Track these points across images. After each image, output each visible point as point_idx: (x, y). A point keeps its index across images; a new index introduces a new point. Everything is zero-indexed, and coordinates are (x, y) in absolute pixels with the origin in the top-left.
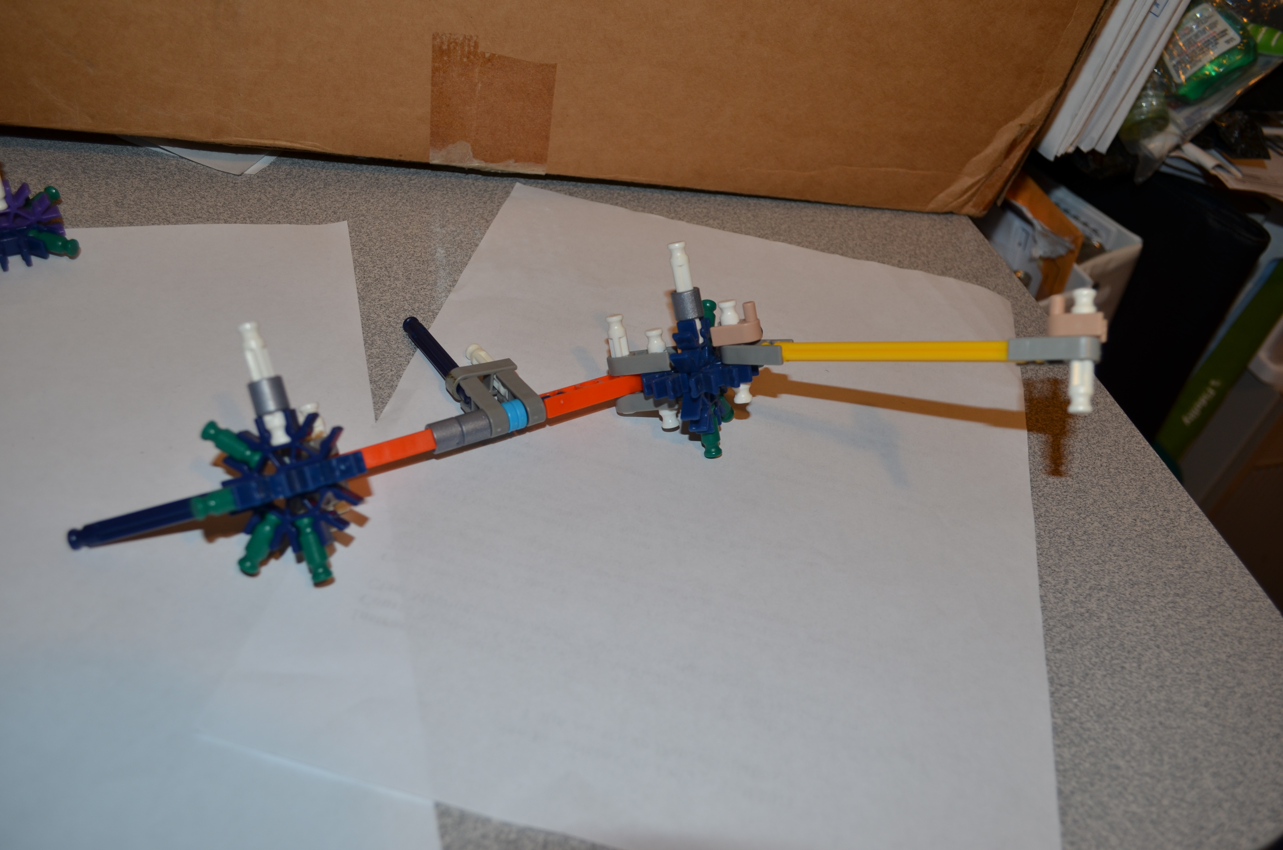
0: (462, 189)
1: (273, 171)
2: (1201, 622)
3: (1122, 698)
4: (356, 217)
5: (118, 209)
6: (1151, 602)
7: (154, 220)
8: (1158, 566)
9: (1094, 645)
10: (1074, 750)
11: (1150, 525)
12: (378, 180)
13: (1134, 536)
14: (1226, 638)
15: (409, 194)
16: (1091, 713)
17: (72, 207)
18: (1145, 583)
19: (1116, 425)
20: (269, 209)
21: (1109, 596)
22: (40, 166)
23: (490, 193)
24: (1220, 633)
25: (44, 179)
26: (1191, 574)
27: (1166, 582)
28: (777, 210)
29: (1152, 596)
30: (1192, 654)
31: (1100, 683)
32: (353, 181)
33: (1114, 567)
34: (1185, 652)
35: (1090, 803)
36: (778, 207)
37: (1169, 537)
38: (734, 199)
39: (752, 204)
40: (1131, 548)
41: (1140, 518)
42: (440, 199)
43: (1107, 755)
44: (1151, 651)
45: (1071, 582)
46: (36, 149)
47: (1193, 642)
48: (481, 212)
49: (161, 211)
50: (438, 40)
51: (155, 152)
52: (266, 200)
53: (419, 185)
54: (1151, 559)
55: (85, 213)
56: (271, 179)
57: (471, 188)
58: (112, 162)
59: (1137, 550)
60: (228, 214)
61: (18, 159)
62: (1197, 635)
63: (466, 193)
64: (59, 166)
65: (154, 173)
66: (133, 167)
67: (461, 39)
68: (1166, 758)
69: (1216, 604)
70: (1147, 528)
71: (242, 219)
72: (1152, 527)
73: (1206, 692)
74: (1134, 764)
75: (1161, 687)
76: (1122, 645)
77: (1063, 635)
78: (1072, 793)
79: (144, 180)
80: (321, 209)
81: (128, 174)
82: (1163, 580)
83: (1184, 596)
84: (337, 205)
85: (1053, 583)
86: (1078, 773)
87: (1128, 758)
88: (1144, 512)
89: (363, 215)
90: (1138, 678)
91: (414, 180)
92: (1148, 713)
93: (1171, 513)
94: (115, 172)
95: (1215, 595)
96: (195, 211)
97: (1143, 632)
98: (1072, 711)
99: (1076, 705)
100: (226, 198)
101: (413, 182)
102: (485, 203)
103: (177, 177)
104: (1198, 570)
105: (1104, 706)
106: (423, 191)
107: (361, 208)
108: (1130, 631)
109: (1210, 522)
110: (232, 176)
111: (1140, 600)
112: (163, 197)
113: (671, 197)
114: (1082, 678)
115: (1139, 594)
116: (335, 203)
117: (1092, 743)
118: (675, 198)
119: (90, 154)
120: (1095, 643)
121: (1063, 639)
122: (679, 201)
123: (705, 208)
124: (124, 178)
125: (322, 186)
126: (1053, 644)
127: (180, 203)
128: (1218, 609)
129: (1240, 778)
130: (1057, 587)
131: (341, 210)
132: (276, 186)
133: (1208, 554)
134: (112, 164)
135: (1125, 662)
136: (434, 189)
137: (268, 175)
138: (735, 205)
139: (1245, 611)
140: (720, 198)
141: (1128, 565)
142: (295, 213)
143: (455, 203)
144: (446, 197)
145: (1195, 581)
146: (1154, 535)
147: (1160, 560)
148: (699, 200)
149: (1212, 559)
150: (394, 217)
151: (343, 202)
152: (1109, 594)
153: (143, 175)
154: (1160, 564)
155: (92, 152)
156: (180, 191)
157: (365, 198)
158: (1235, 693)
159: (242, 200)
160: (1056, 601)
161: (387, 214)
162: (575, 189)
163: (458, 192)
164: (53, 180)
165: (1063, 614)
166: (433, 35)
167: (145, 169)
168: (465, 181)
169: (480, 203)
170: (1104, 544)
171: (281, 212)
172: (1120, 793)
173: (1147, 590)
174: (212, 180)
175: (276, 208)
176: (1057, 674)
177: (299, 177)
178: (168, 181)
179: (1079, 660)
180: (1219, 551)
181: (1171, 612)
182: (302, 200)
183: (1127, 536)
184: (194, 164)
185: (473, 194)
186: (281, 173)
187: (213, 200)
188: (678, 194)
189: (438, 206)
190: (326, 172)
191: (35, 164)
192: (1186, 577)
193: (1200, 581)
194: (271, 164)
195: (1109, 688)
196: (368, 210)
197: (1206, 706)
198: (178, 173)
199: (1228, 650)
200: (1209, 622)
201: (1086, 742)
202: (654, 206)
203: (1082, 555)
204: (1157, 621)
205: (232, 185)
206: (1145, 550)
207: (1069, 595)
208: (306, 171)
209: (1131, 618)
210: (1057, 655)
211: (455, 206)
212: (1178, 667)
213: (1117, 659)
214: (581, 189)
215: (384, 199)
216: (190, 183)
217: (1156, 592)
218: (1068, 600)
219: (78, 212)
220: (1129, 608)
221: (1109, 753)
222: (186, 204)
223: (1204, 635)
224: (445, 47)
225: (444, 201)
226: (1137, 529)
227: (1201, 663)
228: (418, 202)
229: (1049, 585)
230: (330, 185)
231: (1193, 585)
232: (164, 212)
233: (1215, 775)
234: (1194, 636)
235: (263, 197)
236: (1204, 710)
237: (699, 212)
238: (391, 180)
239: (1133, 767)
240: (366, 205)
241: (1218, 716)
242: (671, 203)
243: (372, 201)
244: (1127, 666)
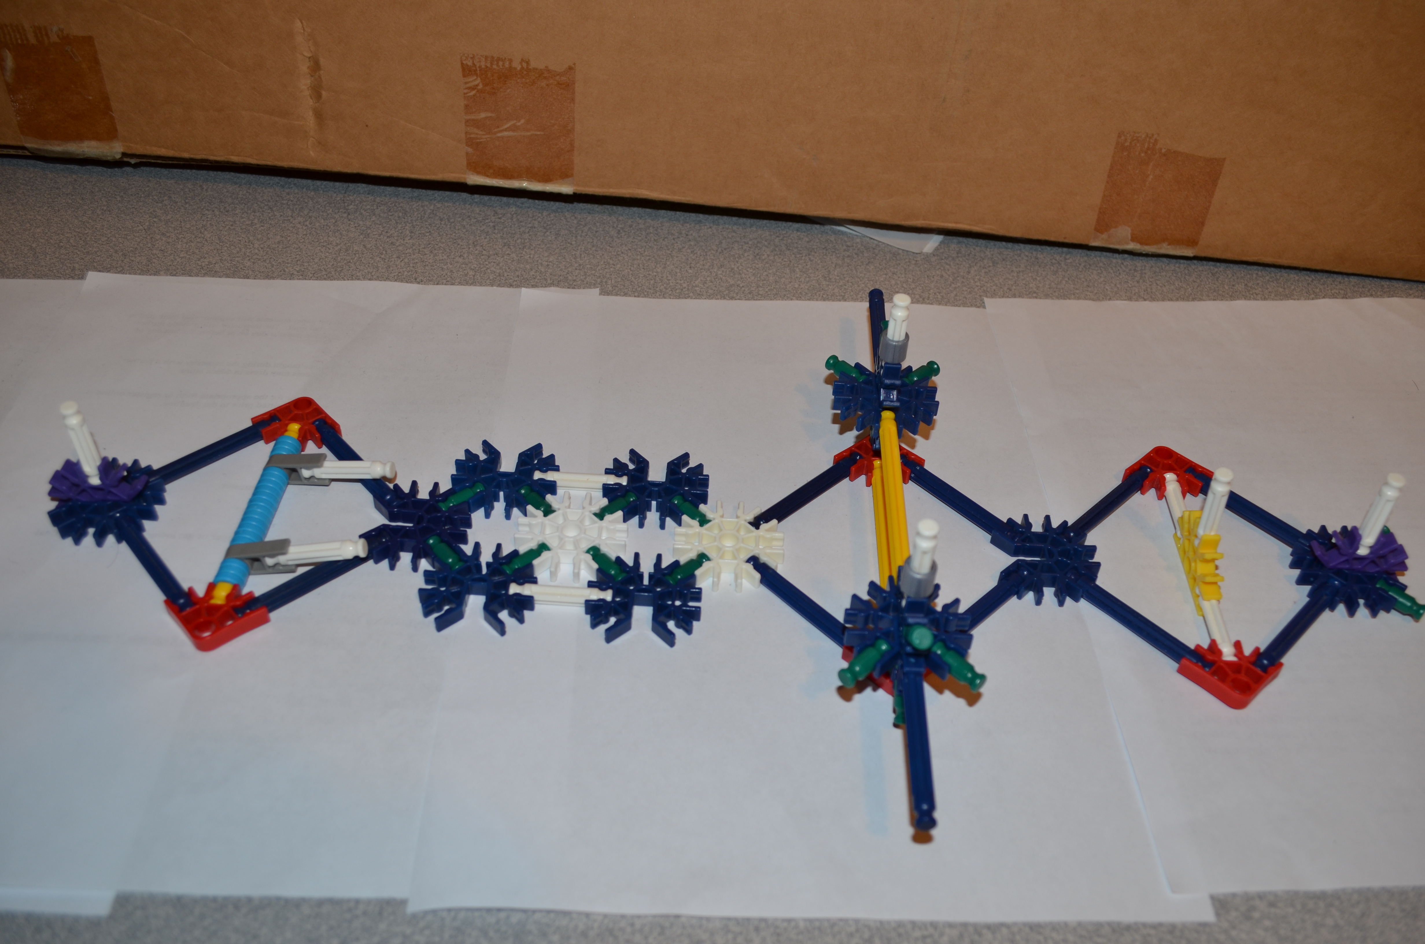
0: (1114, 268)
1: (944, 249)
4: (1029, 294)
5: (827, 283)
7: (861, 293)
12: (1037, 259)
15: (1068, 272)
17: (790, 280)
20: (953, 286)
22: (750, 243)
23: (1140, 272)
25: (758, 254)
28: (1411, 292)
32: (1016, 260)
36: (1411, 289)
38: (1368, 281)
39: (1386, 286)
42: (1097, 278)
46: (741, 228)
48: (1137, 291)
49: (863, 285)
50: (1123, 138)
51: (839, 231)
52: (947, 276)
53: (1074, 264)
55: (802, 286)
56: (945, 258)
57: (1121, 268)
58: (807, 239)
60: (920, 289)
61: (730, 236)
63: (1118, 272)
64: (766, 243)
65: (845, 250)
66: (827, 245)
67: (1143, 136)
71: (933, 294)
79: (839, 257)
80: (997, 286)
81: (824, 251)
84: (1010, 282)
89: (1035, 292)
91: (1069, 259)
94: (813, 249)
96: (891, 286)
100: (914, 274)
101: (1068, 261)
102: (1138, 282)
103: (866, 255)
106: (1080, 270)
107: (1031, 285)
110: (912, 254)
112: (860, 273)
113: (1307, 278)
116: (1007, 280)
118: (1310, 279)
119: (787, 232)
122: (1315, 282)
123: (1342, 289)
124: (822, 254)
125: (991, 264)
127: (877, 278)
131: (1014, 287)
132: (952, 264)
134: (808, 242)
136: (1089, 268)
137: (942, 253)
138: (1369, 287)
140: (1353, 280)
142: (976, 289)
143: (1111, 282)
144: (1102, 276)
148: (1334, 281)
150: (1062, 294)
151: (1014, 280)
153: (837, 252)
155: (788, 230)
156: (872, 267)
157: (1032, 277)
159: (928, 277)
161: (1055, 292)
162: (1216, 270)
163: (1112, 271)
164: (766, 256)
166: (1119, 133)
167: (837, 247)
168: (1114, 261)
169: (1133, 282)
171: (964, 288)
174: (896, 257)
175: (959, 284)
177: (969, 255)
178: (860, 258)
182: (978, 277)
184: (876, 242)
185: (1125, 273)
186: (952, 252)
187: (903, 276)
188: (1313, 275)
189: (1098, 284)
190: (990, 251)
191: (746, 241)
194: (941, 242)
196: (1038, 287)
198: (865, 251)
202: (1293, 287)
205: (914, 262)
208: (972, 250)
211: (1112, 285)
214: (1221, 269)
215: (1049, 277)
216: (878, 259)
219: (797, 286)
222: (882, 279)
224: (1127, 144)
225: (1102, 279)
228: (1079, 281)
230: (997, 263)
232: (866, 286)
235: (945, 275)
237: (1336, 293)
238: (1049, 259)
240: (1034, 283)
242: (1308, 284)
243: (1038, 279)
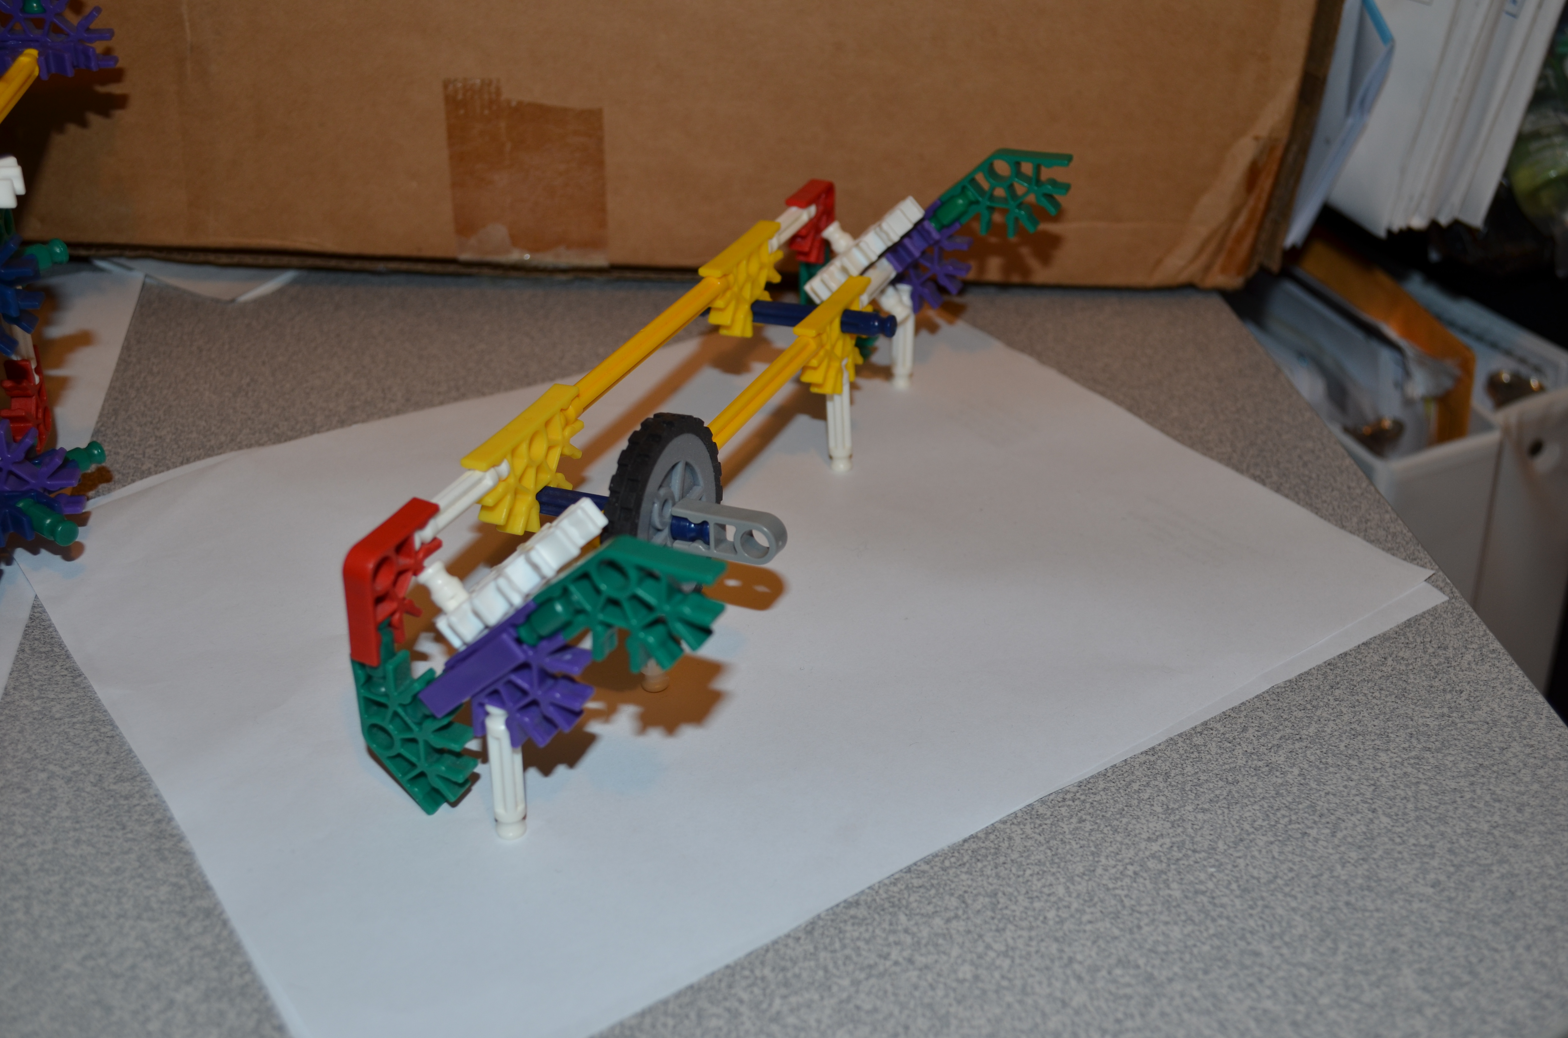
2: (1459, 783)
3: (1291, 870)
6: (1379, 756)
8: (1406, 713)
9: (1266, 805)
10: (1189, 928)
11: (1407, 665)
13: (1377, 677)
14: (1497, 805)
16: (1234, 886)
18: (1376, 734)
19: (1389, 545)
21: (1312, 748)
24: (1488, 798)
26: (1459, 725)
27: (1414, 733)
29: (1383, 750)
30: (1429, 821)
31: (1260, 851)
33: (1331, 714)
34: (1418, 819)
35: (1196, 994)
37: (1437, 680)
40: (1366, 692)
41: (1394, 656)
43: (1243, 938)
44: (1359, 816)
45: (1251, 730)
47: (1436, 807)
50: (451, 88)
54: (1396, 706)
59: (1377, 694)
62: (1446, 798)
68: (1343, 947)
69: (1492, 762)
70: (1403, 667)
72: (1411, 667)
73: (1440, 869)
74: (1285, 951)
75: (1363, 859)
76: (1313, 807)
77: (1217, 792)
78: (1170, 980)
82: (1409, 731)
83: (1438, 750)
84: (344, 328)
85: (1222, 730)
86: (1187, 957)
87: (1277, 943)
88: (1403, 650)
90: (1326, 848)
92: (1330, 890)
93: (1451, 650)
95: (1494, 751)
97: (1354, 792)
98: (1201, 882)
99: (1212, 875)
100: (208, 324)
103: (154, 305)
104: (1474, 719)
105: (1258, 879)
108: (1331, 791)
109: (1513, 662)
110: (223, 302)
111: (1360, 754)
114: (1231, 844)
115: (1362, 747)
117: (1224, 922)
120: (1267, 803)
121: (1217, 796)
126: (1197, 802)
127: (150, 330)
128: (1495, 768)
129: (1466, 978)
130: (1227, 736)
132: (274, 311)
133: (1497, 700)
135: (1312, 828)
139: (1541, 772)
141: (1355, 712)
142: (287, 338)
143: (497, 321)
145: (1464, 733)
146: (1412, 676)
147: (1413, 707)
149: (1504, 707)
150: (412, 338)
151: (353, 325)
152: (1312, 746)
154: (1410, 712)
156: (153, 318)
157: (382, 320)
158: (1491, 872)
159: (227, 326)
160: (1219, 751)
165: (1227, 766)
166: (444, 83)
170: (1321, 687)
171: (271, 337)
172: (1251, 985)
173: (1377, 742)
174: (196, 307)
176: (1192, 838)
179: (1234, 823)
180: (1519, 698)
181: (1409, 770)
183: (1364, 677)
187: (191, 327)
189: (474, 325)
192: (1450, 729)
193: (1473, 733)
195: (1273, 858)
197: (1433, 886)
198: (156, 301)
199: (1496, 818)
200: (1472, 784)
201: (1214, 920)
203: (1281, 699)
204: (1383, 780)
205: (219, 311)
206: (1390, 695)
207: (1244, 745)
209: (1338, 776)
210: (1200, 816)
211: (496, 325)
212: (1400, 837)
213: (1299, 823)
217: (1392, 746)
218: (1240, 751)
220: (1339, 763)
221: (1248, 936)
223: (1458, 800)
224: (460, 97)
226: (1384, 669)
227: (1442, 834)
229: (1215, 733)
231: (1460, 737)
233: (1421, 972)
234: (1440, 799)
236: (1430, 891)
239: (1281, 955)
241: (1450, 900)
244: (1313, 832)
